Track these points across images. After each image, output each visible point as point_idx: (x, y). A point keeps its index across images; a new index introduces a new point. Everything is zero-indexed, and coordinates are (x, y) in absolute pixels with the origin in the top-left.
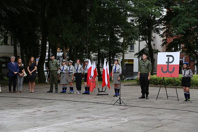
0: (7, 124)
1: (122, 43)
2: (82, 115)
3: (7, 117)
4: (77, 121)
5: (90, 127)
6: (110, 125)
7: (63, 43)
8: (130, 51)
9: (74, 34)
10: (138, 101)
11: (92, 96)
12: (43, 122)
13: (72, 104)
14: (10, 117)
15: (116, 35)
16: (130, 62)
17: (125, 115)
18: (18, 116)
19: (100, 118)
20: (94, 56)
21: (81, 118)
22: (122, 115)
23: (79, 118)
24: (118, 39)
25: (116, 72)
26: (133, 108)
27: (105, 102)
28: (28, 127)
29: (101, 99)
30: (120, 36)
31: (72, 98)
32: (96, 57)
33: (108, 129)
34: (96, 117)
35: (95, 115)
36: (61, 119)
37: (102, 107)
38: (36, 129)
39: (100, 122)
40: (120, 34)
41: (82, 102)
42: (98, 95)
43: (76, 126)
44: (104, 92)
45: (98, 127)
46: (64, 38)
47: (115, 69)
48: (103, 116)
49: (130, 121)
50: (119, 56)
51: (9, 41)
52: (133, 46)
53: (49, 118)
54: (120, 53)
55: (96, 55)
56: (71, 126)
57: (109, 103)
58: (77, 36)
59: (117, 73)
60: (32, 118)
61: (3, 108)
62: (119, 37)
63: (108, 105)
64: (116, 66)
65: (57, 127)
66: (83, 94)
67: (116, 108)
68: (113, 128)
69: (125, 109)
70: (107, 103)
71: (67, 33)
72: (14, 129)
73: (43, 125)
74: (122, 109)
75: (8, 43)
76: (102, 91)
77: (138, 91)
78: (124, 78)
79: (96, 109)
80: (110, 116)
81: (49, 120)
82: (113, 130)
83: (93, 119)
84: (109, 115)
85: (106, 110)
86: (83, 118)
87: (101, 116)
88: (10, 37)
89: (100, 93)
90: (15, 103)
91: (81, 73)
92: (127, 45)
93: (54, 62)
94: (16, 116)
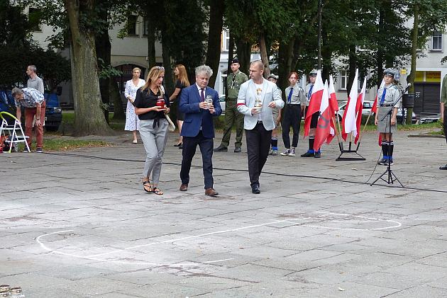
0: (110, 224)
1: (412, 31)
2: (291, 209)
3: (113, 207)
4: (278, 224)
5: (305, 239)
6: (356, 236)
7: (260, 31)
8: (432, 51)
9: (286, 9)
10: (437, 175)
11: (322, 163)
12: (193, 223)
13: (271, 182)
14: (120, 207)
15: (397, 11)
16: (431, 78)
17: (399, 211)
18: (139, 208)
19: (334, 218)
20: (341, 64)
21: (288, 216)
22: (391, 211)
23: (282, 216)
24: (401, 21)
25: (385, 102)
26: (421, 193)
27: (352, 178)
28: (156, 235)
29: (344, 170)
30: (406, 13)
31: (274, 167)
32: (345, 65)
33: (349, 245)
34: (326, 213)
35: (323, 208)
36: (237, 217)
37: (345, 189)
38: (172, 241)
39: (332, 226)
40: (406, 9)
41: (296, 178)
42: (339, 159)
43: (271, 235)
44: (355, 152)
45: (325, 240)
46: (261, 20)
47: (384, 95)
48: (344, 213)
49: (407, 227)
50: (403, 62)
51: (139, 28)
52: (440, 38)
53: (209, 214)
54: (405, 57)
55: (344, 61)
56: (259, 234)
57: (364, 179)
58: (294, 14)
59: (387, 106)
60: (168, 211)
61: (106, 185)
62: (403, 16)
63: (361, 185)
64: (385, 89)
65: (225, 236)
66: (302, 156)
67: (380, 193)
68: (362, 242)
69: (401, 196)
70: (359, 179)
71: (271, 5)
72: (124, 237)
73: (192, 231)
74: (395, 196)
75: (137, 33)
76: (349, 151)
77: (440, 152)
78: (414, 118)
79: (328, 196)
80: (360, 213)
81: (209, 219)
82: (362, 247)
83: (318, 220)
84: (359, 210)
85: (352, 197)
86: (293, 216)
87: (337, 212)
88: (140, 19)
89: (344, 156)
90: (137, 176)
91: (299, 105)
92: (424, 37)
93: (236, 79)
94: (133, 207)
